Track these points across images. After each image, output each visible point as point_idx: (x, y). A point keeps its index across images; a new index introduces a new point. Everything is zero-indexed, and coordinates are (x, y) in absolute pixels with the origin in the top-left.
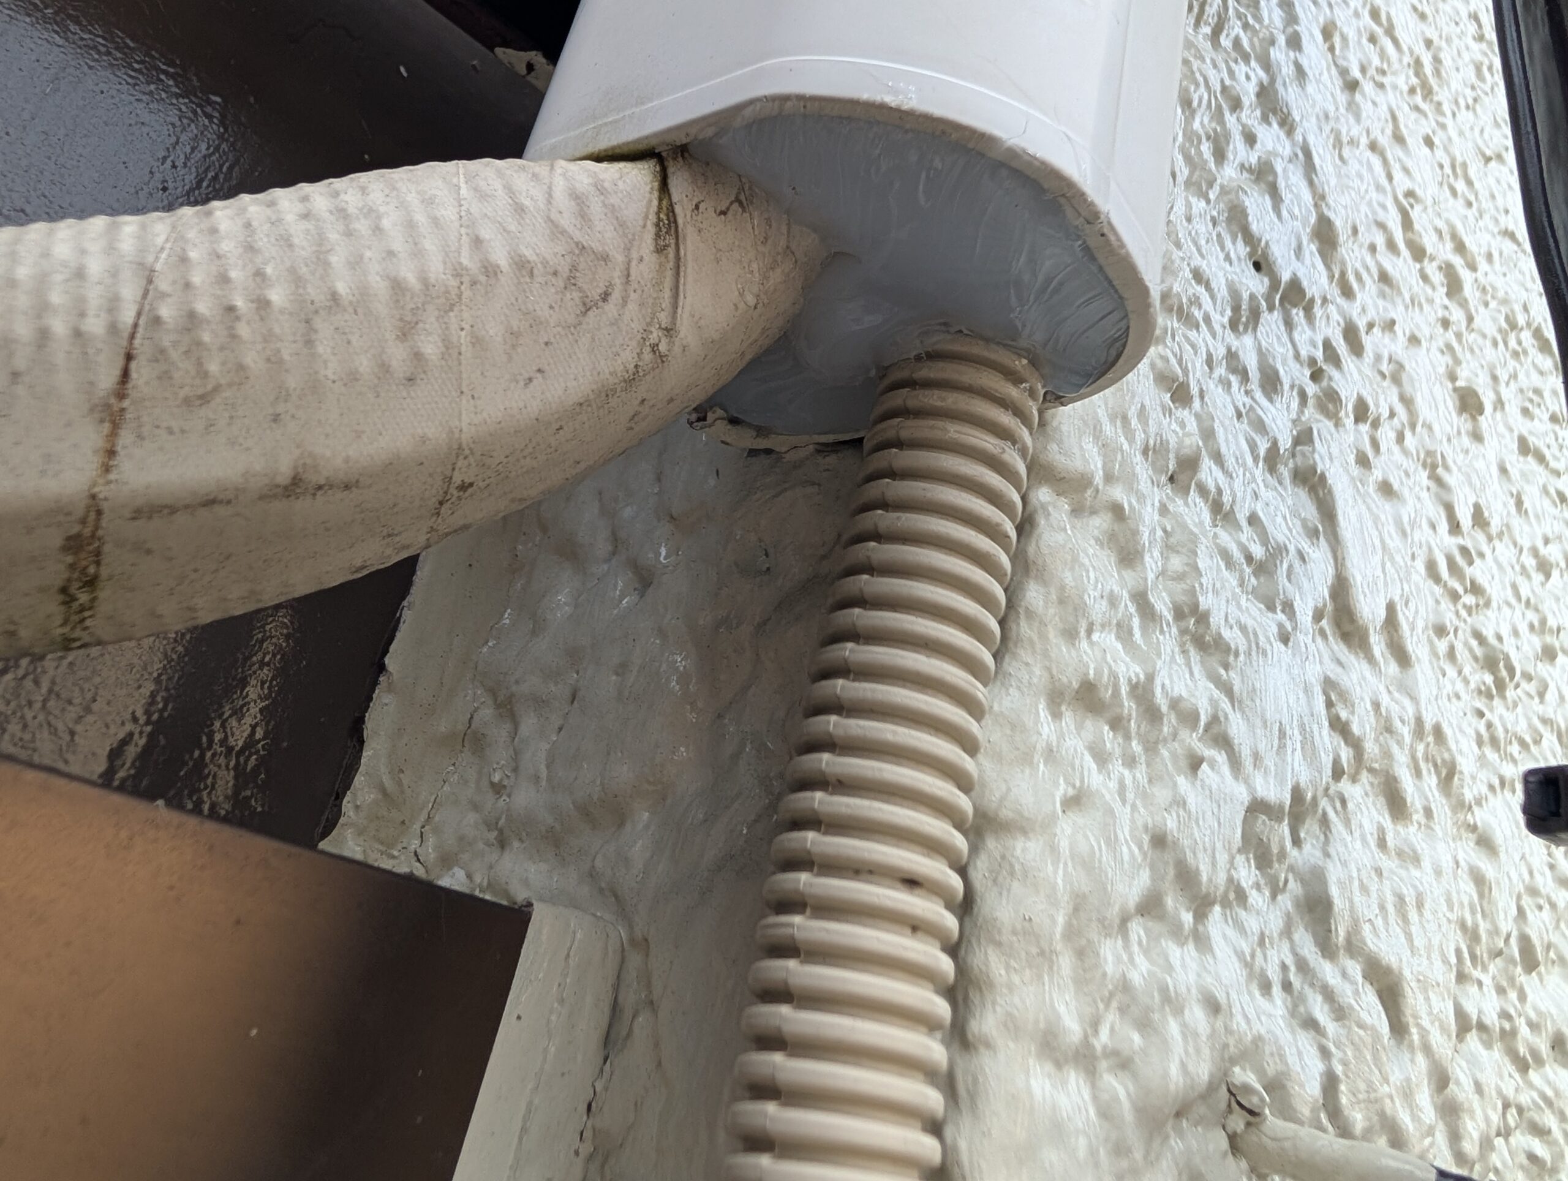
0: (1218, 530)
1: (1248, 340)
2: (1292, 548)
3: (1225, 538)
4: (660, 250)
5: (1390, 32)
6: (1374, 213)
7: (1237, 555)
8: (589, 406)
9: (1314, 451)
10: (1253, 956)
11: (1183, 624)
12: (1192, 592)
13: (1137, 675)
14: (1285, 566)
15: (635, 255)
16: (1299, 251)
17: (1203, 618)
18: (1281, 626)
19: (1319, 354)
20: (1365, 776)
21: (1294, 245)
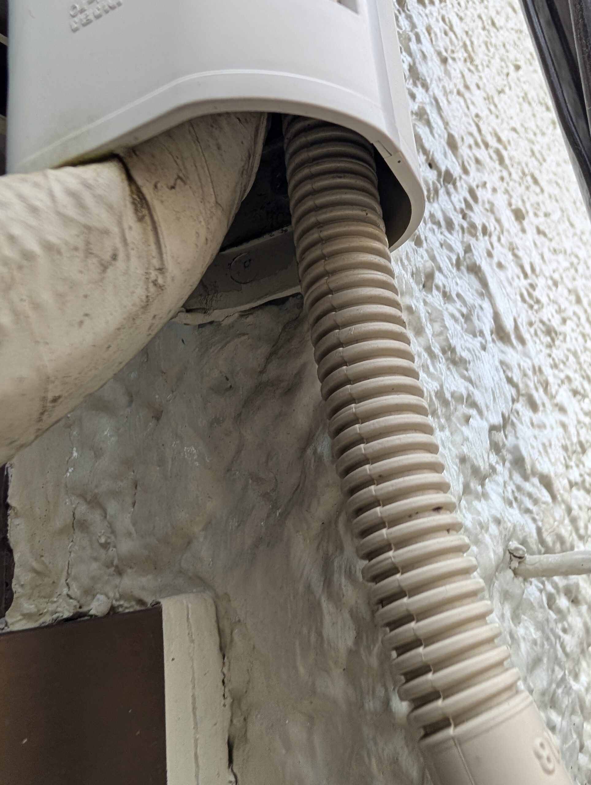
0: (447, 305)
1: (435, 205)
2: (477, 305)
3: (451, 308)
4: (141, 219)
5: (451, 28)
6: (467, 128)
7: (458, 315)
8: (124, 328)
9: (473, 255)
10: (504, 492)
11: (446, 355)
12: (447, 339)
13: (436, 387)
14: (476, 313)
15: (126, 226)
16: (445, 154)
17: (453, 350)
18: (481, 343)
19: (463, 206)
20: (521, 399)
21: (443, 151)
